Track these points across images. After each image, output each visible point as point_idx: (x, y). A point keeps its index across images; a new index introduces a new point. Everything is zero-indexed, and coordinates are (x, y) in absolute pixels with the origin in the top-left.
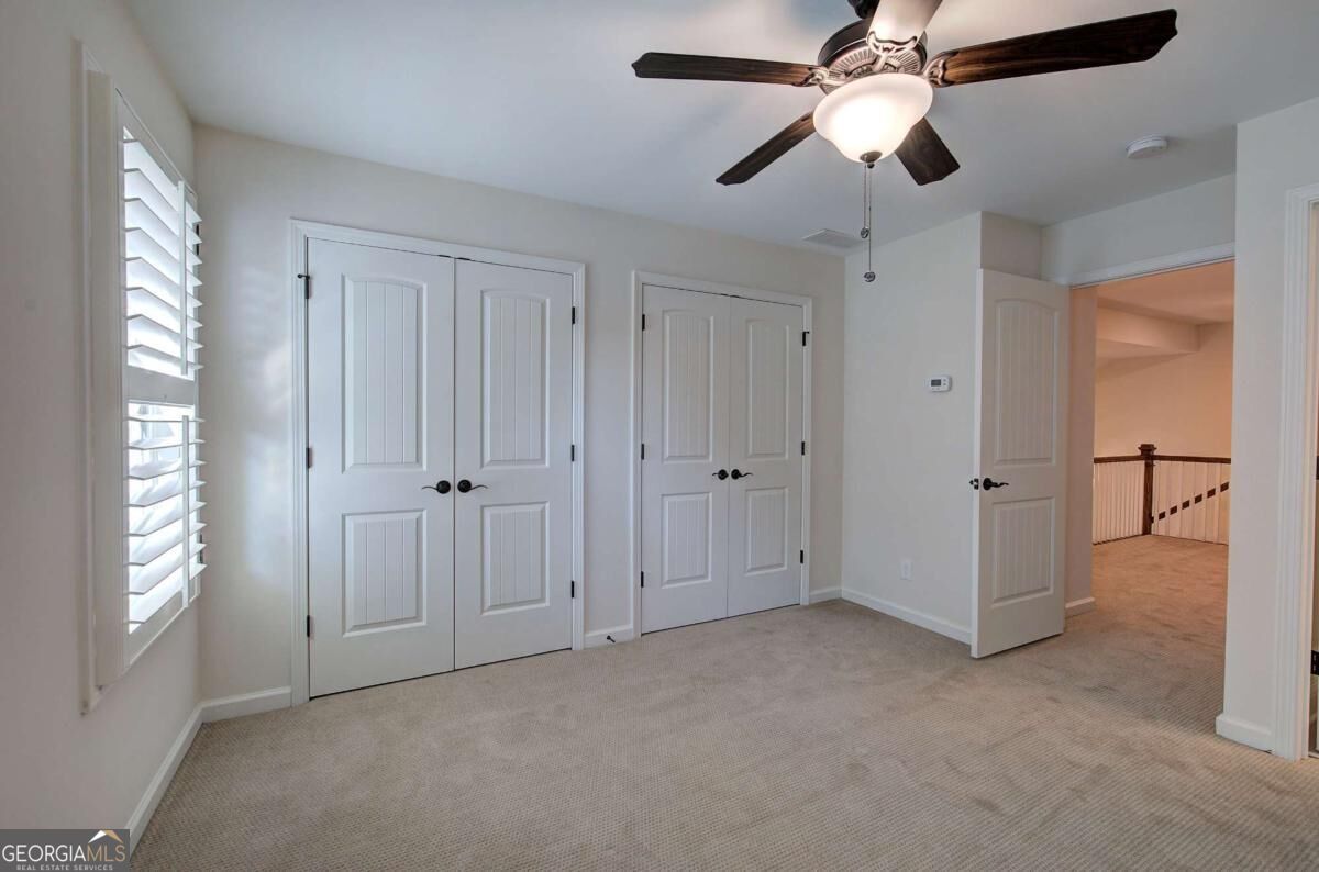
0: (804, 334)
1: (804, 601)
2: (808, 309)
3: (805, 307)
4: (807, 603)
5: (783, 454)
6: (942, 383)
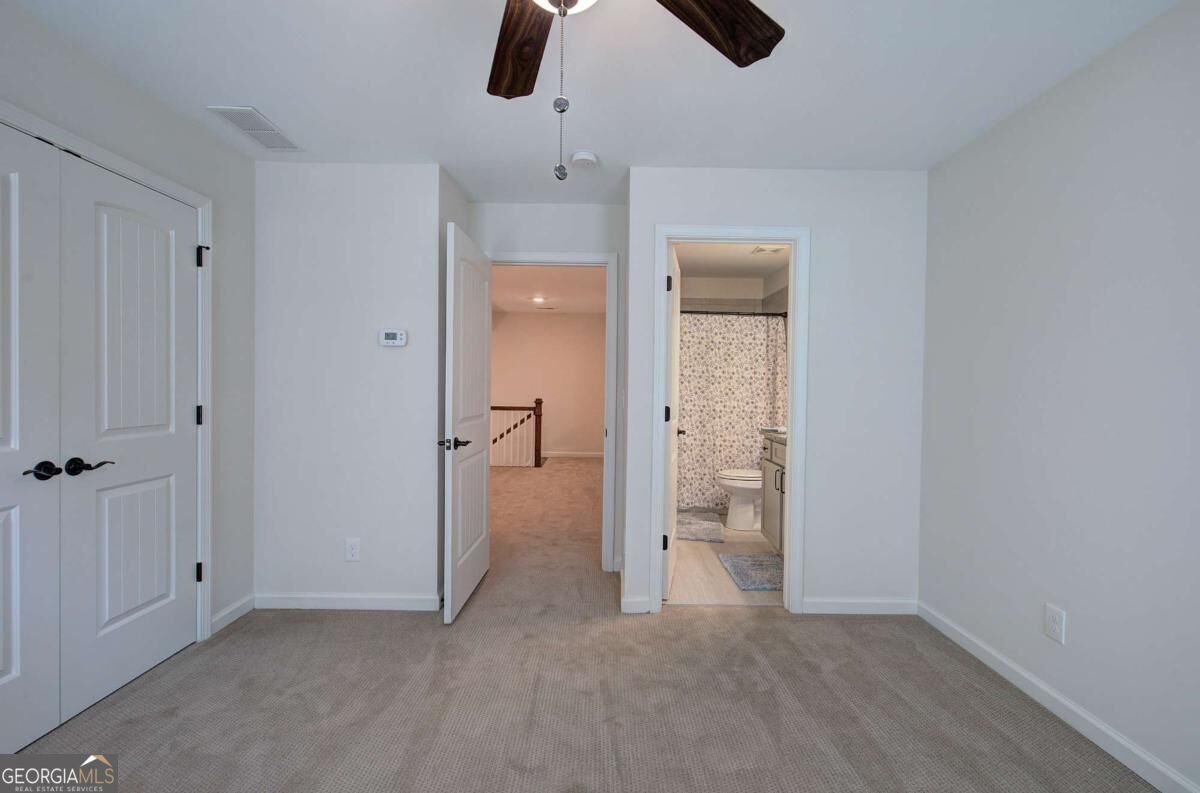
0: (199, 250)
1: (203, 634)
2: (204, 213)
3: (200, 209)
4: (207, 635)
5: (166, 425)
6: (399, 337)
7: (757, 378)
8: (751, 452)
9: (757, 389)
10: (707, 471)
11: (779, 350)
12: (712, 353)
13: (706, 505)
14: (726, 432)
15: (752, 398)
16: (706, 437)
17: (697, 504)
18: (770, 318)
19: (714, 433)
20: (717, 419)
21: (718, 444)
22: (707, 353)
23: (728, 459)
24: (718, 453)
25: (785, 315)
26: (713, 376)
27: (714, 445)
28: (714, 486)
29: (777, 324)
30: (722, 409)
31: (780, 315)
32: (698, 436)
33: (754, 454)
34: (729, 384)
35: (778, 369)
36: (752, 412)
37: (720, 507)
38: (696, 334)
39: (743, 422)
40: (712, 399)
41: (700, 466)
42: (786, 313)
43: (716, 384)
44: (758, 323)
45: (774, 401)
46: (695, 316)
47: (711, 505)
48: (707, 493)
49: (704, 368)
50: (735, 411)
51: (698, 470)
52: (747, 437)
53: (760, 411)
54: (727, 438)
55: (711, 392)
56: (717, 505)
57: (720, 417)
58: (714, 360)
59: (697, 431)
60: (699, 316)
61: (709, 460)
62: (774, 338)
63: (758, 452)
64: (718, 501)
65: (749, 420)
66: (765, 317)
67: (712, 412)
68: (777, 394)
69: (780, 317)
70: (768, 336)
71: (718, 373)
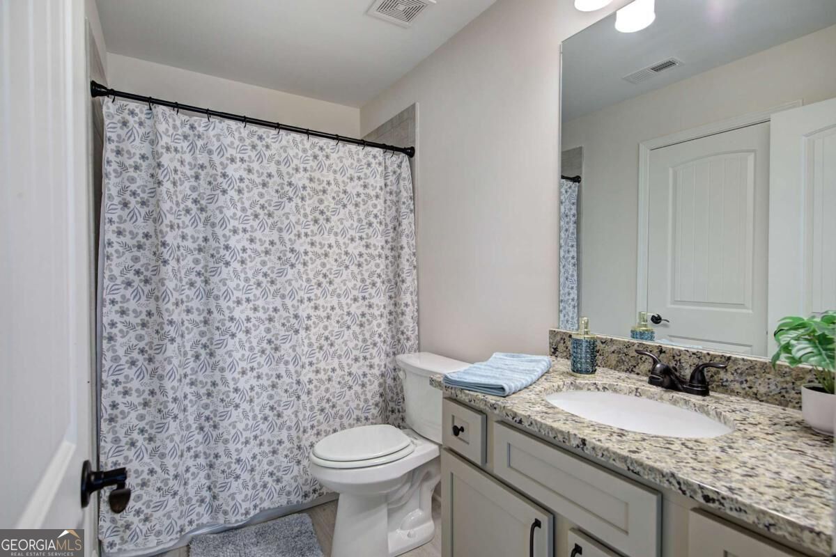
7: (371, 256)
8: (363, 385)
9: (372, 273)
10: (284, 435)
11: (403, 209)
12: (289, 207)
13: (283, 501)
14: (320, 355)
15: (364, 290)
16: (282, 369)
17: (266, 505)
18: (389, 154)
19: (295, 360)
20: (303, 333)
21: (304, 379)
22: (279, 205)
23: (324, 404)
24: (304, 397)
25: (410, 152)
26: (292, 250)
27: (298, 382)
28: (299, 462)
29: (399, 166)
30: (312, 312)
31: (403, 150)
32: (265, 370)
33: (369, 387)
34: (324, 265)
35: (404, 241)
36: (363, 315)
37: (313, 496)
38: (255, 166)
39: (347, 334)
40: (292, 294)
41: (271, 428)
42: (413, 149)
43: (300, 267)
44: (370, 159)
45: (398, 294)
46: (254, 128)
47: (295, 499)
48: (287, 478)
49: (275, 236)
50: (335, 316)
51: (266, 437)
52: (356, 360)
53: (377, 313)
54: (322, 365)
55: (289, 282)
56: (306, 496)
57: (307, 329)
58: (293, 219)
59: (262, 360)
60: (261, 130)
61: (288, 413)
62: (394, 188)
63: (376, 383)
64: (306, 488)
65: (358, 330)
66: (381, 151)
67: (293, 321)
68: (403, 281)
69: (402, 155)
70: (386, 185)
71: (302, 245)
